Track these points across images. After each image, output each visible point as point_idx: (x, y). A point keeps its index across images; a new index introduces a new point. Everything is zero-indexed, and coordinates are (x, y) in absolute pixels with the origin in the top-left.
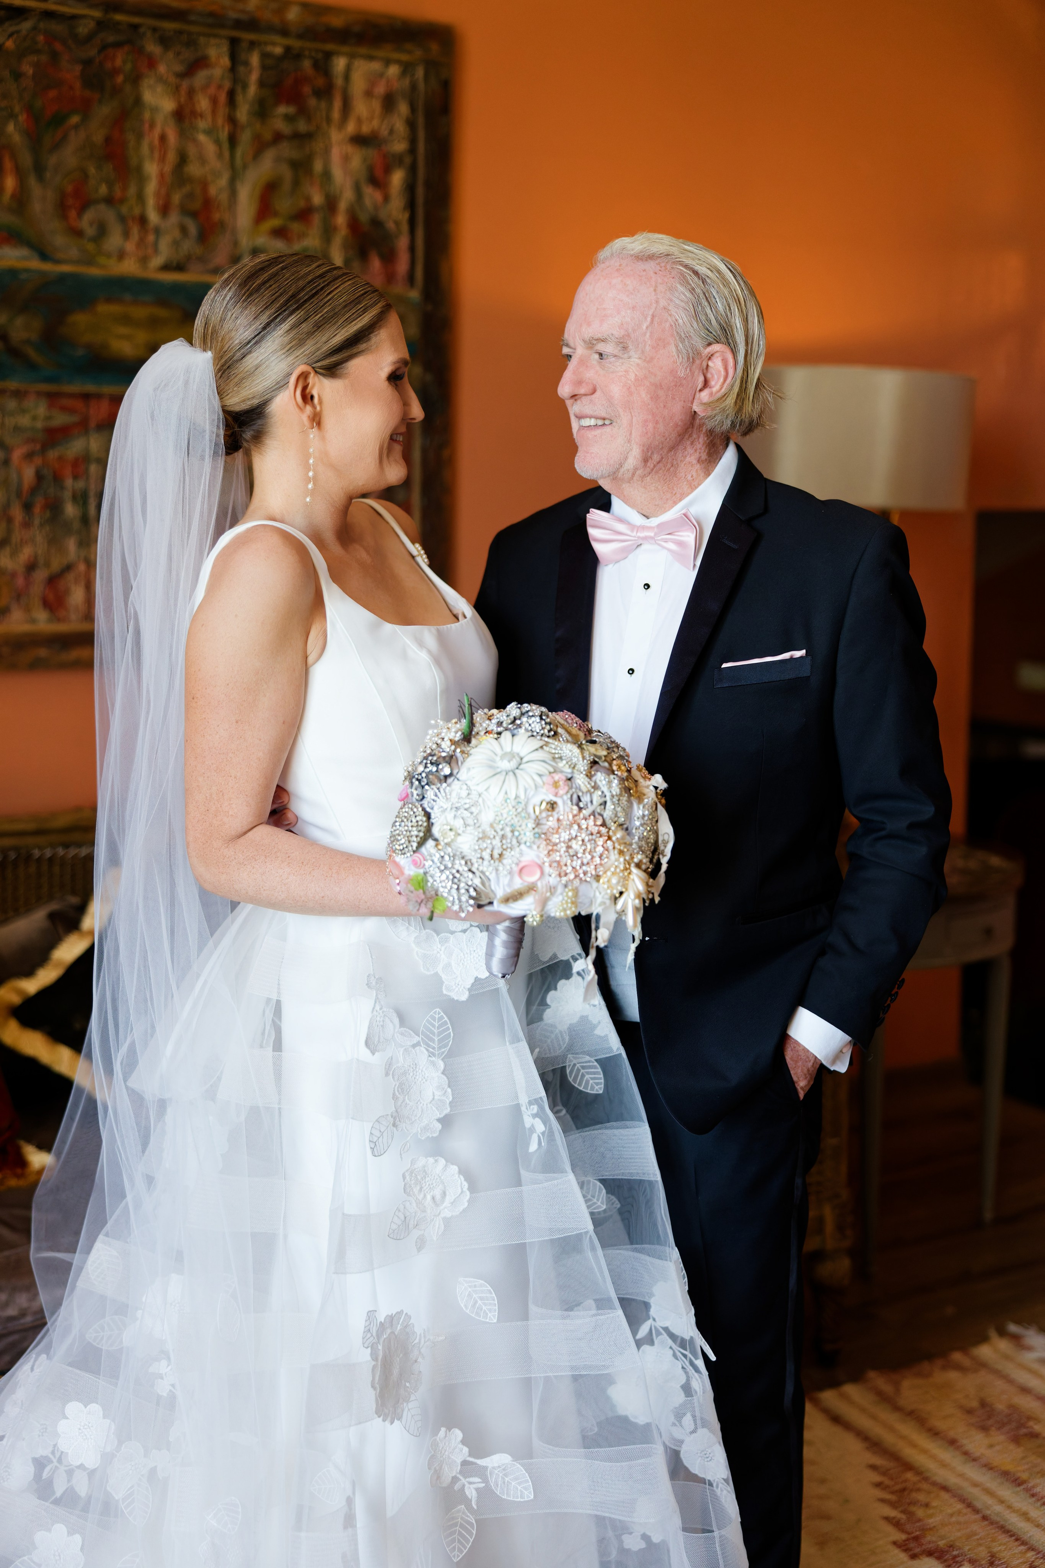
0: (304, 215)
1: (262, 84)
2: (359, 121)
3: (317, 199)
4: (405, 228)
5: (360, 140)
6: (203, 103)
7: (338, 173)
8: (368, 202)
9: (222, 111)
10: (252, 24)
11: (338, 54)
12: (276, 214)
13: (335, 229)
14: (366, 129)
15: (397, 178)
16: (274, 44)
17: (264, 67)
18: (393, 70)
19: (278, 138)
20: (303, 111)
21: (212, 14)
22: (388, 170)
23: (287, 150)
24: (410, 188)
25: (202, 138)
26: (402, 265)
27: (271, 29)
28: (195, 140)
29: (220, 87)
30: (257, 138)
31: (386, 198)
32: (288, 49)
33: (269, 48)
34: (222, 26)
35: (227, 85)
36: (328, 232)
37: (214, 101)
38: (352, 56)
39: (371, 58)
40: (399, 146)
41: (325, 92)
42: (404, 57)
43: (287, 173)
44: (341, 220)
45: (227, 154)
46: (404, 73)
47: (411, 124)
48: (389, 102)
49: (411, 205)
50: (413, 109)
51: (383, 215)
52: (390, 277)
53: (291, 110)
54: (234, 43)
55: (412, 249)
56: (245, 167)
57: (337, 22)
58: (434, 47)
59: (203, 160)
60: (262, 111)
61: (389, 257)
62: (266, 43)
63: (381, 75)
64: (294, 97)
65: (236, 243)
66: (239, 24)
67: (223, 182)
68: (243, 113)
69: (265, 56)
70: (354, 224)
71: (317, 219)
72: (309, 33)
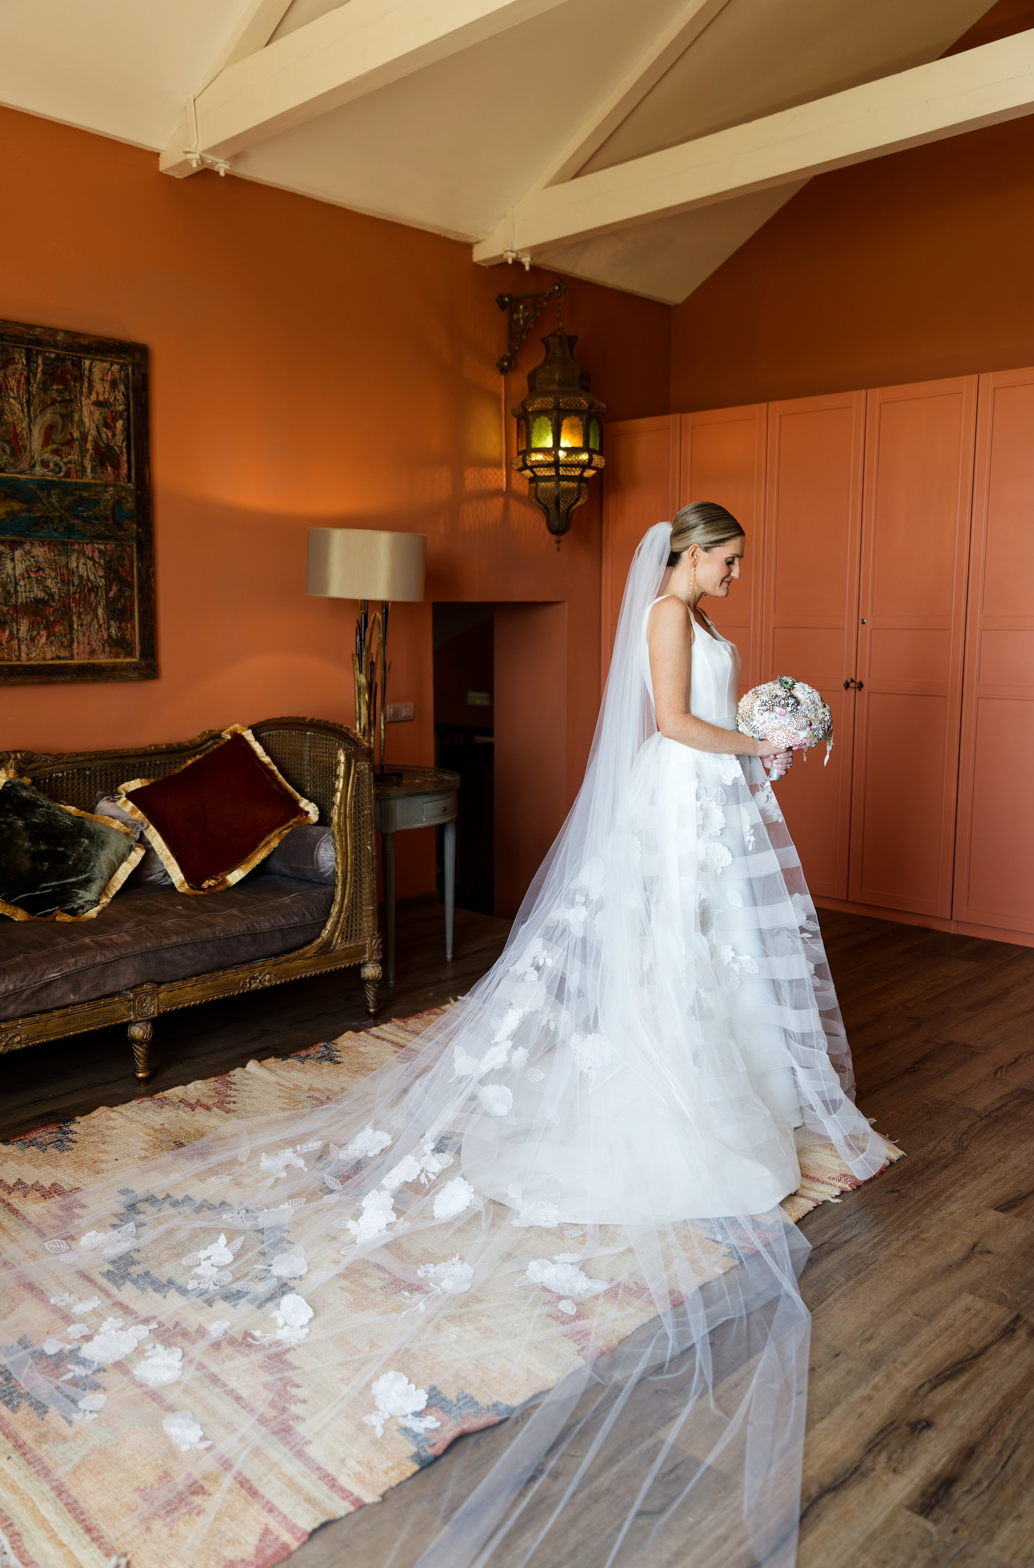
0: (70, 443)
1: (44, 373)
2: (98, 394)
3: (76, 435)
4: (124, 450)
5: (98, 404)
6: (13, 383)
7: (86, 421)
8: (104, 436)
9: (23, 387)
10: (38, 342)
11: (85, 358)
12: (54, 443)
13: (87, 450)
14: (101, 398)
15: (120, 424)
16: (49, 352)
17: (44, 364)
18: (115, 368)
19: (54, 402)
20: (67, 388)
21: (16, 336)
22: (115, 420)
23: (58, 408)
24: (127, 429)
25: (12, 400)
26: (124, 471)
27: (49, 345)
28: (8, 402)
29: (21, 374)
30: (42, 401)
31: (114, 435)
32: (58, 355)
33: (47, 354)
34: (22, 343)
35: (25, 373)
36: (83, 452)
37: (19, 382)
38: (93, 360)
39: (102, 361)
40: (121, 408)
41: (79, 378)
42: (122, 361)
43: (60, 421)
44: (89, 446)
45: (26, 410)
46: (121, 369)
47: (126, 396)
48: (114, 384)
49: (128, 439)
50: (127, 389)
51: (112, 445)
52: (117, 477)
53: (61, 387)
54: (28, 351)
55: (129, 461)
56: (36, 416)
57: (85, 342)
58: (137, 356)
59: (14, 414)
60: (45, 387)
61: (116, 466)
62: (45, 352)
63: (109, 370)
64: (62, 380)
65: (32, 458)
66: (31, 342)
67: (24, 425)
68: (34, 389)
69: (45, 358)
70: (96, 448)
71: (76, 445)
72: (69, 347)
